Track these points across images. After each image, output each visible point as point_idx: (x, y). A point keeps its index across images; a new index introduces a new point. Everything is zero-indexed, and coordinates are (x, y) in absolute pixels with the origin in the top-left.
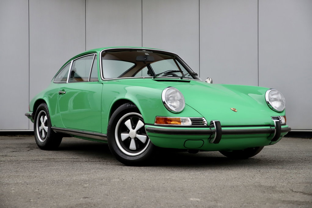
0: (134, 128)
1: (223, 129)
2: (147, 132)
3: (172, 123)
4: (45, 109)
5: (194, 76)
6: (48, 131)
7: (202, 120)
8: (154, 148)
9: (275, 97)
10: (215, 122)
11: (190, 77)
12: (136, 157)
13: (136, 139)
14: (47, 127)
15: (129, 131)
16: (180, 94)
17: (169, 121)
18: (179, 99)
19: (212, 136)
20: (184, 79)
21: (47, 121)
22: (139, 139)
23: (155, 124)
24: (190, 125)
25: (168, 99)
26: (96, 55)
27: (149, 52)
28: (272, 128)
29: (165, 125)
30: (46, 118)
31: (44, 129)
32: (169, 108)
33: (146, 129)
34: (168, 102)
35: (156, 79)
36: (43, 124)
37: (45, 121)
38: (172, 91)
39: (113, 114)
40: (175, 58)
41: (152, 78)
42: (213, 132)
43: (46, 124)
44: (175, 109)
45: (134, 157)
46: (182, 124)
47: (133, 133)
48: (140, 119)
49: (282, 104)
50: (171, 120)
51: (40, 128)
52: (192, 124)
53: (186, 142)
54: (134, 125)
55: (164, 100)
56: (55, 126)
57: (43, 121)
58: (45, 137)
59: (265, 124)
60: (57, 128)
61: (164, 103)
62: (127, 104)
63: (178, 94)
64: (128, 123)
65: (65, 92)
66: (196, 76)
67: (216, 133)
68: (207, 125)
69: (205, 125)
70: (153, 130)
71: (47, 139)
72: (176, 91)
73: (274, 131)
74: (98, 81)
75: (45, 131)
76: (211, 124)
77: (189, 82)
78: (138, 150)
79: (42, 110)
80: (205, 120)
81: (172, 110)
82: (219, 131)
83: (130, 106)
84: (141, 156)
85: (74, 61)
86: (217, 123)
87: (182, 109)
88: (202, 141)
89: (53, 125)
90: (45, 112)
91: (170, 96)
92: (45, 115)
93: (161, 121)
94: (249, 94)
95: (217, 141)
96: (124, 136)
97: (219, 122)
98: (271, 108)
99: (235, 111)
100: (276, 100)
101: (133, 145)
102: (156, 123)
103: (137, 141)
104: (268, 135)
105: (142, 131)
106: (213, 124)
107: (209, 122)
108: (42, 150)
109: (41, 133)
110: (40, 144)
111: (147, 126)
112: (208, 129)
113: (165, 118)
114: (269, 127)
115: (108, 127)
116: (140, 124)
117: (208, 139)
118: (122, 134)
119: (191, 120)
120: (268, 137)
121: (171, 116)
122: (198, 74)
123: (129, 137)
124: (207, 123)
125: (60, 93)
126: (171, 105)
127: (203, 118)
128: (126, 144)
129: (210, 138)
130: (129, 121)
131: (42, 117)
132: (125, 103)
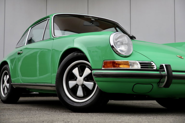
0: (81, 76)
2: (94, 77)
3: (120, 66)
4: (7, 69)
6: (9, 87)
7: (151, 64)
10: (165, 65)
12: (83, 103)
13: (83, 86)
14: (9, 84)
15: (77, 78)
16: (128, 38)
17: (117, 64)
19: (162, 80)
21: (9, 79)
24: (139, 68)
25: (116, 43)
26: (49, 19)
29: (113, 68)
30: (8, 76)
31: (6, 86)
32: (117, 51)
33: (94, 74)
36: (6, 82)
37: (7, 79)
38: (119, 35)
39: (62, 63)
40: (116, 26)
42: (163, 76)
43: (8, 82)
45: (81, 104)
46: (130, 68)
47: (80, 80)
48: (88, 66)
51: (4, 85)
52: (141, 67)
53: (135, 86)
54: (81, 72)
56: (14, 82)
57: (6, 80)
58: (7, 93)
60: (15, 84)
61: (112, 47)
62: (75, 52)
63: (126, 38)
64: (76, 71)
65: (22, 52)
67: (166, 77)
68: (157, 69)
69: (154, 68)
71: (8, 94)
72: (124, 35)
74: (50, 38)
75: (7, 88)
76: (160, 68)
78: (85, 96)
79: (5, 70)
80: (154, 64)
83: (78, 54)
84: (88, 102)
85: (31, 28)
86: (168, 66)
87: (130, 53)
88: (151, 85)
89: (12, 82)
90: (7, 72)
92: (7, 74)
93: (109, 65)
95: (167, 85)
96: (72, 83)
97: (170, 65)
99: (181, 58)
101: (80, 92)
102: (103, 67)
103: (84, 88)
105: (89, 78)
106: (163, 67)
107: (159, 66)
108: (4, 104)
109: (4, 90)
110: (3, 99)
111: (94, 72)
112: (158, 73)
113: (113, 62)
116: (87, 71)
117: (158, 83)
118: (70, 82)
119: (140, 64)
123: (77, 84)
124: (156, 67)
125: (19, 54)
127: (152, 63)
128: (74, 91)
129: (159, 82)
130: (77, 69)
131: (5, 76)
132: (72, 52)
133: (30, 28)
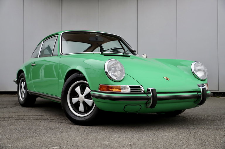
0: (82, 94)
1: (158, 95)
2: (92, 97)
3: (113, 90)
4: (24, 77)
5: (133, 52)
6: (26, 92)
7: (140, 88)
8: (99, 111)
9: (199, 68)
10: (151, 89)
11: (130, 53)
12: (84, 118)
13: (84, 103)
14: (25, 90)
15: (79, 96)
16: (121, 65)
17: (110, 88)
18: (119, 69)
19: (148, 102)
20: (125, 54)
22: (87, 102)
23: (99, 91)
24: (129, 92)
25: (110, 69)
26: (58, 36)
27: (99, 34)
28: (199, 94)
29: (107, 92)
30: (24, 83)
31: (23, 91)
32: (111, 77)
33: (92, 95)
34: (110, 72)
35: (103, 54)
36: (23, 88)
37: (24, 85)
38: (114, 62)
40: (119, 40)
41: (100, 53)
42: (149, 98)
43: (25, 88)
44: (116, 78)
45: (82, 118)
46: (122, 91)
48: (88, 86)
49: (205, 74)
50: (112, 88)
51: (21, 90)
52: (131, 91)
53: (126, 107)
54: (83, 91)
55: (106, 70)
58: (24, 97)
59: (192, 91)
60: (30, 91)
61: (107, 73)
62: (77, 73)
63: (119, 65)
64: (78, 89)
65: (35, 64)
66: (135, 52)
67: (152, 99)
68: (144, 92)
69: (142, 92)
70: (97, 96)
71: (25, 99)
72: (117, 63)
73: (201, 96)
74: (58, 56)
75: (24, 93)
76: (147, 91)
77: (129, 56)
78: (86, 112)
79: (22, 77)
80: (142, 88)
81: (113, 79)
82: (154, 97)
83: (79, 75)
84: (88, 117)
86: (153, 90)
87: (122, 78)
88: (140, 106)
89: (28, 89)
90: (24, 79)
91: (112, 67)
92: (24, 81)
93: (104, 88)
94: (177, 66)
95: (153, 106)
96: (75, 100)
97: (155, 89)
98: (196, 77)
99: (167, 80)
100: (199, 70)
101: (81, 108)
104: (196, 99)
105: (88, 96)
106: (150, 91)
107: (146, 89)
109: (22, 94)
110: (21, 102)
111: (92, 93)
112: (145, 95)
113: (107, 86)
114: (196, 93)
115: (62, 92)
116: (87, 90)
117: (145, 104)
118: (73, 98)
119: (130, 88)
120: (195, 102)
121: (113, 84)
122: (136, 51)
123: (79, 101)
124: (144, 90)
125: (33, 65)
126: (113, 75)
127: (141, 86)
128: (76, 106)
129: (147, 103)
130: (79, 87)
131: (22, 82)
132: (75, 73)
133: (43, 41)
